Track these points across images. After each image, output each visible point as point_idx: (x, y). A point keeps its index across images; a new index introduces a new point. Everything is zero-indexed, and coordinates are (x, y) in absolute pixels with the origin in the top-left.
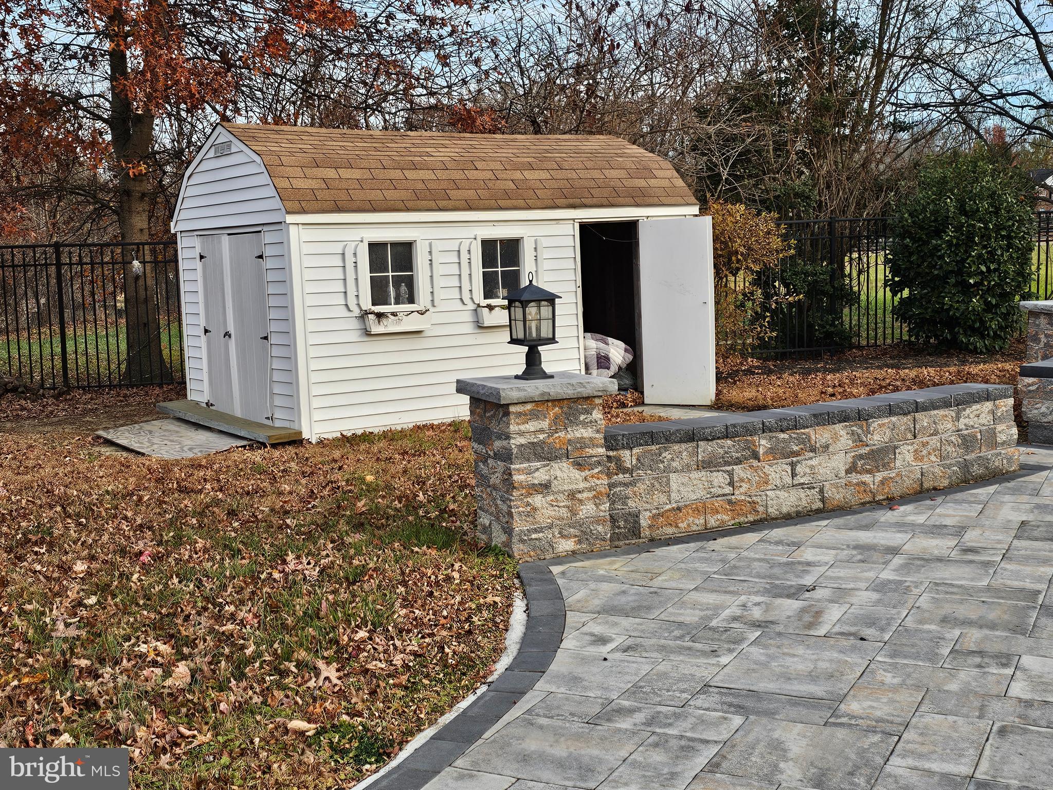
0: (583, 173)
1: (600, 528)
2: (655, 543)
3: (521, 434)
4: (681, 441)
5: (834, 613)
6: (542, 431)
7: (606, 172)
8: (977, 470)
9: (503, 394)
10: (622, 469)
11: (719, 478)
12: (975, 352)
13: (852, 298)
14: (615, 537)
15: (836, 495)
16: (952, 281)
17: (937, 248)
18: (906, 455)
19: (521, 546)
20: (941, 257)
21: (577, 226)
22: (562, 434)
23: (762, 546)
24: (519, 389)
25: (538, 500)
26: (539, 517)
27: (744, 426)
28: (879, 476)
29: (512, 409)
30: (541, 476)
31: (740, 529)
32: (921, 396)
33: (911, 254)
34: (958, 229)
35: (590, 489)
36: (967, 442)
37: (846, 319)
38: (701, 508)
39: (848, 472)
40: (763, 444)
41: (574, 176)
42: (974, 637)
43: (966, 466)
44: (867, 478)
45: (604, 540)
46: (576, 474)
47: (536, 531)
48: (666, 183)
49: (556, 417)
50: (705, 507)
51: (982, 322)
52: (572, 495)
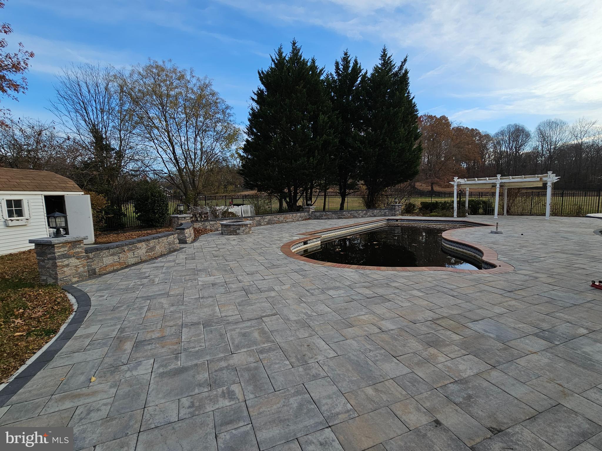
0: (43, 182)
1: (85, 274)
2: (100, 275)
3: (59, 252)
4: (105, 250)
5: (157, 280)
6: (65, 251)
7: (51, 182)
8: (172, 250)
9: (52, 242)
10: (89, 258)
11: (116, 258)
12: (157, 227)
13: (125, 215)
14: (89, 275)
15: (144, 258)
16: (151, 211)
17: (147, 204)
18: (158, 247)
19: (61, 282)
20: (148, 206)
21: (43, 197)
22: (72, 251)
23: (131, 271)
24: (58, 240)
25: (65, 269)
26: (66, 273)
27: (121, 245)
28: (153, 253)
29: (55, 246)
30: (66, 263)
31: (122, 269)
32: (159, 235)
33: (140, 205)
34: (152, 199)
35: (81, 264)
36: (170, 244)
37: (124, 221)
38: (112, 265)
39: (146, 253)
40: (126, 248)
41: (40, 182)
42: (187, 277)
43: (170, 249)
44: (150, 254)
45: (86, 276)
46: (77, 261)
47: (65, 277)
48: (72, 186)
49: (70, 247)
50: (113, 265)
51: (159, 220)
52: (76, 266)
